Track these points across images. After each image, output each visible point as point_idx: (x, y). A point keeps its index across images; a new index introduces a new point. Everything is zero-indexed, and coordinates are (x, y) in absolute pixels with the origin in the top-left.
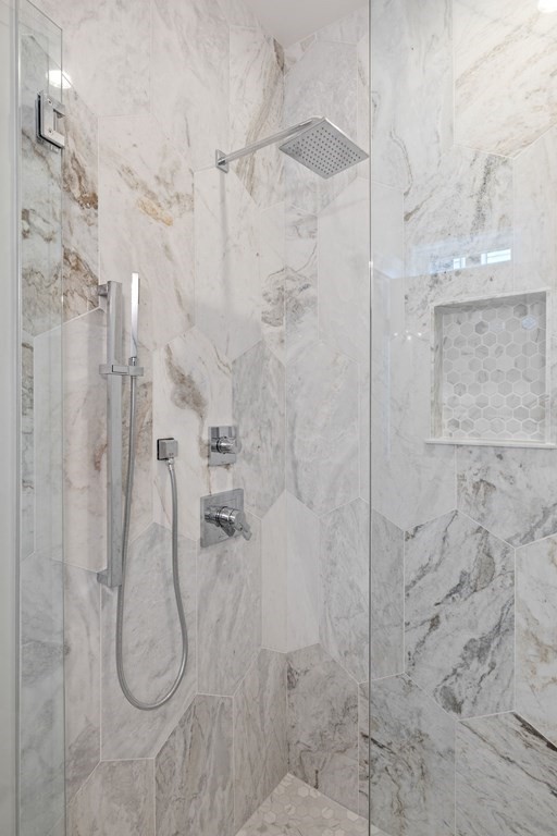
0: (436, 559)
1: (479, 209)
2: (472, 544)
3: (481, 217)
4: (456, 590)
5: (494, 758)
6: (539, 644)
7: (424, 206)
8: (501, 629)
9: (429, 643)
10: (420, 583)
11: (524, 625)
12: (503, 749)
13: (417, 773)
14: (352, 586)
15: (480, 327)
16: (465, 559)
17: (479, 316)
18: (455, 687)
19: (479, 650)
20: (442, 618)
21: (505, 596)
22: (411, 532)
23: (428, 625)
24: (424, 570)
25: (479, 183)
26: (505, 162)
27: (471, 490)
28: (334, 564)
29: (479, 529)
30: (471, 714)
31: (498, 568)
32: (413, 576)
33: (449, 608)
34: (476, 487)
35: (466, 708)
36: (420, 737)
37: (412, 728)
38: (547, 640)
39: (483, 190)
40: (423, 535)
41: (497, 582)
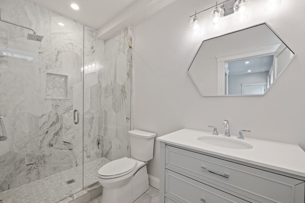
0: (47, 121)
1: (56, 58)
2: (55, 116)
3: (57, 60)
4: (52, 125)
5: (59, 150)
6: (67, 129)
7: (44, 52)
8: (61, 129)
9: (46, 137)
10: (43, 126)
11: (64, 127)
12: (61, 148)
13: (43, 163)
14: (22, 133)
15: (54, 78)
16: (54, 119)
17: (53, 76)
18: (52, 142)
19: (57, 134)
20: (49, 131)
21: (61, 123)
22: (41, 116)
23: (45, 133)
24: (44, 123)
25: (56, 54)
26: (61, 53)
27: (55, 107)
28: (15, 129)
29: (56, 113)
30: (55, 145)
31: (60, 119)
32: (41, 125)
33: (51, 128)
34: (56, 106)
35: (54, 145)
36: (44, 156)
37: (42, 156)
38: (68, 128)
39: (57, 55)
40: (44, 117)
41: (60, 121)
